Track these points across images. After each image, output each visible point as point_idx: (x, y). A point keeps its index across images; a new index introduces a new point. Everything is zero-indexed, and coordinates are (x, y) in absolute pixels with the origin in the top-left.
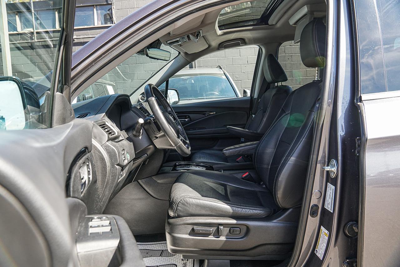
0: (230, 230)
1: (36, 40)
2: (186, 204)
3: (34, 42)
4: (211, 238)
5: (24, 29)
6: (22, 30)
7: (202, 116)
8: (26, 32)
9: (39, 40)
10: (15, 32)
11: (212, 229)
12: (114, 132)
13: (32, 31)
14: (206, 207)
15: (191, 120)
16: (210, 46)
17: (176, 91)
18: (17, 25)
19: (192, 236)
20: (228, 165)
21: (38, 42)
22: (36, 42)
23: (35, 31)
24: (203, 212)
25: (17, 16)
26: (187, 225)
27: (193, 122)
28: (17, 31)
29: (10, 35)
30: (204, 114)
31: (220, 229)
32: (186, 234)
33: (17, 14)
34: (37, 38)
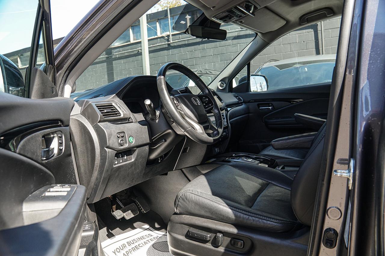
0: (231, 241)
1: (172, 42)
2: (186, 200)
3: (170, 43)
4: (209, 246)
5: (163, 33)
6: (161, 34)
7: (288, 103)
8: (164, 36)
9: (174, 41)
10: (156, 37)
11: (209, 236)
12: (120, 114)
13: (169, 34)
14: (206, 208)
15: (274, 109)
16: (288, 22)
17: (264, 77)
18: (157, 30)
19: (188, 239)
20: (296, 160)
21: (173, 43)
22: (171, 43)
23: (171, 33)
24: (203, 213)
25: (157, 23)
26: (184, 225)
27: (276, 111)
28: (157, 36)
29: (149, 40)
30: (290, 102)
31: (218, 237)
32: (183, 235)
33: (157, 22)
34: (172, 39)
